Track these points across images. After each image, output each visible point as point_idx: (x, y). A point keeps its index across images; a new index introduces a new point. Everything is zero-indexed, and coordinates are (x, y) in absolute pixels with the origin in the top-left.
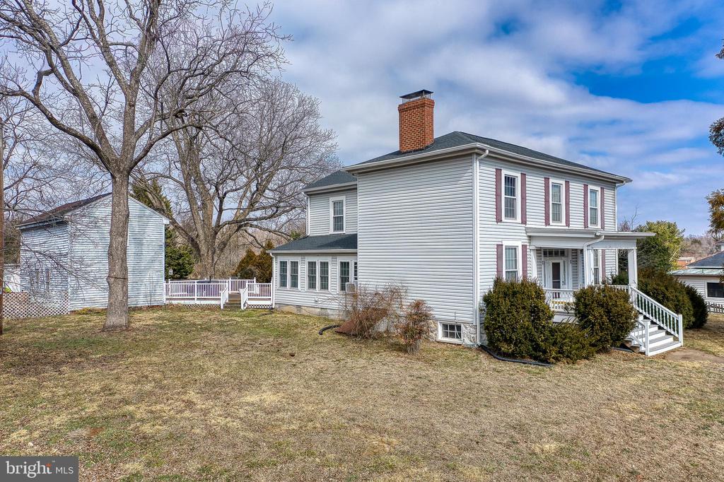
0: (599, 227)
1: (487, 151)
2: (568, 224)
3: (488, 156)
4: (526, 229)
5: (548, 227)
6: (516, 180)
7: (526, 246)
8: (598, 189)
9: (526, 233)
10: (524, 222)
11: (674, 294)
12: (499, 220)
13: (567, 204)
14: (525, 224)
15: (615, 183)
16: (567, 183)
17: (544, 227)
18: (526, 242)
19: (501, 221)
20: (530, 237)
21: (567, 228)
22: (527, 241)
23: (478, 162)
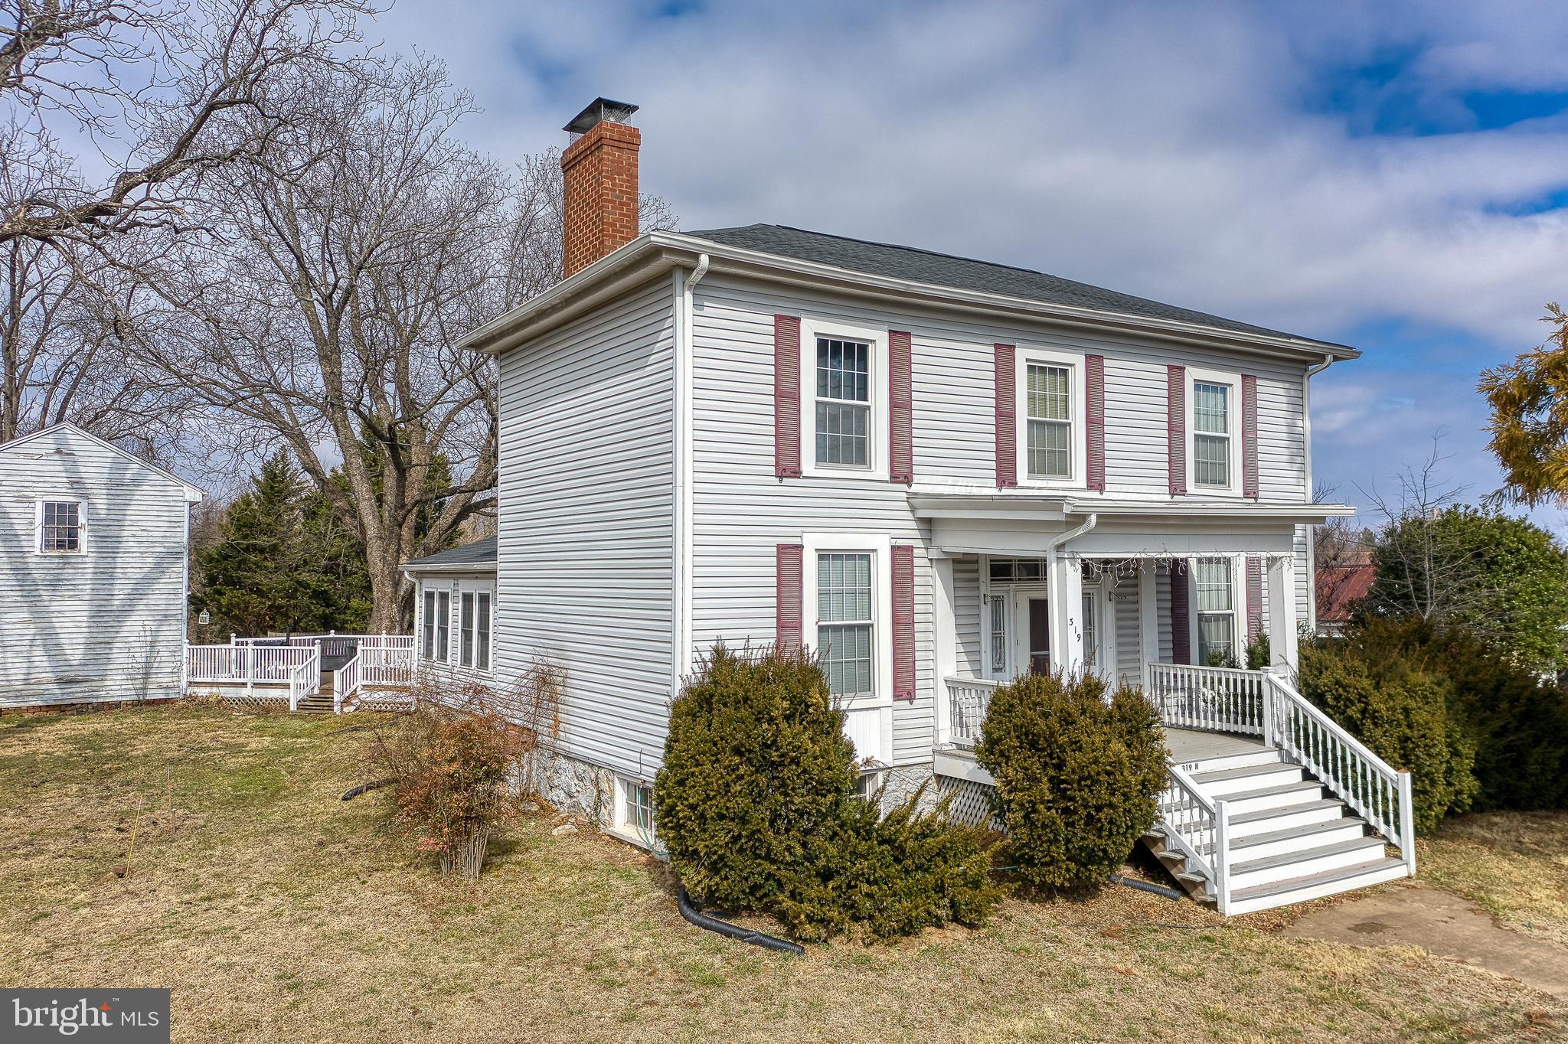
0: (1237, 489)
1: (704, 260)
2: (1096, 480)
3: (710, 274)
4: (911, 497)
5: (1006, 491)
6: (871, 348)
7: (910, 549)
8: (1234, 379)
9: (913, 510)
10: (901, 474)
11: (1400, 702)
12: (787, 468)
13: (1095, 423)
14: (908, 481)
15: (1305, 362)
16: (1094, 363)
17: (994, 492)
18: (910, 534)
19: (797, 473)
20: (929, 521)
21: (1096, 494)
22: (916, 534)
23: (688, 295)
